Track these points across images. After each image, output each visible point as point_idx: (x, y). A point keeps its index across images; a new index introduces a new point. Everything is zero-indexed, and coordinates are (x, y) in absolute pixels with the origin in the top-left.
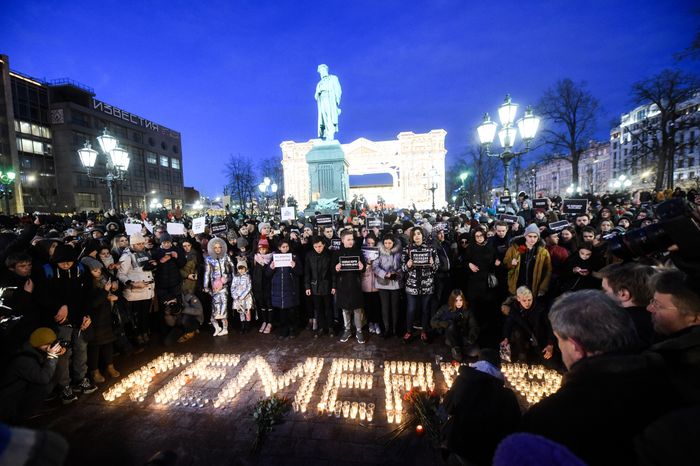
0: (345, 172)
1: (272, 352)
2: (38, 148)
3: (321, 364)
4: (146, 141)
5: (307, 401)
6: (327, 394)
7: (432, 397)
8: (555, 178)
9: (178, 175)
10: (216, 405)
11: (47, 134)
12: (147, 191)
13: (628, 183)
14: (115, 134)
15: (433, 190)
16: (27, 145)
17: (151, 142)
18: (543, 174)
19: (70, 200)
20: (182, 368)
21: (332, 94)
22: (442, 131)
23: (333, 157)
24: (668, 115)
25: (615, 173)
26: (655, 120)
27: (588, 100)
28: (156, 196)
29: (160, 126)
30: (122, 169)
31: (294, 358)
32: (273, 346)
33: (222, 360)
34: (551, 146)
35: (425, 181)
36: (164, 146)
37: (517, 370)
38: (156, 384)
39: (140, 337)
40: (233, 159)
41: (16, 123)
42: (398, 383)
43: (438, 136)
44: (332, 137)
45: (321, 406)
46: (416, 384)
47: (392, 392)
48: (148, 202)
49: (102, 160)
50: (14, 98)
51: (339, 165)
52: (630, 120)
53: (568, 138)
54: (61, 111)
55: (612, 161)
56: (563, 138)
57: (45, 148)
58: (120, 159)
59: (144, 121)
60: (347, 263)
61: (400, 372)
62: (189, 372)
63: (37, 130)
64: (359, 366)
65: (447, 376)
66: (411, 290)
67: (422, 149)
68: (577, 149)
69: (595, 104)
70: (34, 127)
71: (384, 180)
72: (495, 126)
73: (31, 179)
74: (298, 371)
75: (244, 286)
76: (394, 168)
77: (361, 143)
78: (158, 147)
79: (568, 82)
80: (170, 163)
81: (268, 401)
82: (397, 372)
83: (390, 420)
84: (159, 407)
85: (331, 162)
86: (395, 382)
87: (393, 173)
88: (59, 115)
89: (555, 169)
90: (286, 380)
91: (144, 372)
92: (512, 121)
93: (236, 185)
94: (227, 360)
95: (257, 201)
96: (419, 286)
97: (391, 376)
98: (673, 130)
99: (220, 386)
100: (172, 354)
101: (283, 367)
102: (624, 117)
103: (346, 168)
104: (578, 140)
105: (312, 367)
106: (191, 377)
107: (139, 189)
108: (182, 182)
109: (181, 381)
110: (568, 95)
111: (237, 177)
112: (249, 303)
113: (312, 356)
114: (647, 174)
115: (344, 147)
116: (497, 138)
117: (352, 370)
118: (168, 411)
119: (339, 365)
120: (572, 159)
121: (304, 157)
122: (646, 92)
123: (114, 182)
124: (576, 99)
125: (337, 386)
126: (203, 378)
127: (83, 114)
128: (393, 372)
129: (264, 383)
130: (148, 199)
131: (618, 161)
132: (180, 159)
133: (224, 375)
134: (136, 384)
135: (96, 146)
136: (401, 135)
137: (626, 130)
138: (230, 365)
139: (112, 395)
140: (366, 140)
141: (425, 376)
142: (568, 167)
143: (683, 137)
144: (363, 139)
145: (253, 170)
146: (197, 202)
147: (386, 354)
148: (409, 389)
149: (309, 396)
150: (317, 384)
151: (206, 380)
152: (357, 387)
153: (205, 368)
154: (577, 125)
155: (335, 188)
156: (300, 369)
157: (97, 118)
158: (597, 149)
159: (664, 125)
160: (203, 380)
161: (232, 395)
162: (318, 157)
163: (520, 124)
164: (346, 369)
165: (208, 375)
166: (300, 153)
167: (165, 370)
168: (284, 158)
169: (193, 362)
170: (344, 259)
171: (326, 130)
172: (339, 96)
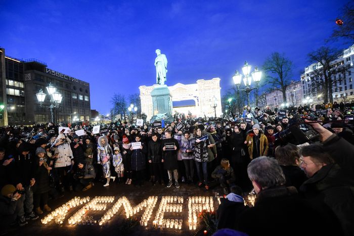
0: (170, 100)
1: (131, 194)
2: (17, 92)
3: (156, 199)
4: (72, 88)
5: (148, 219)
6: (158, 216)
7: (213, 215)
8: (276, 99)
9: (88, 104)
10: (100, 224)
11: (22, 86)
12: (71, 113)
13: (311, 101)
14: (56, 85)
15: (215, 107)
16: (11, 92)
17: (75, 88)
18: (270, 97)
19: (32, 118)
20: (84, 204)
21: (163, 63)
22: (218, 78)
23: (164, 93)
24: (327, 67)
25: (305, 96)
26: (320, 70)
27: (287, 62)
28: (76, 115)
29: (79, 80)
30: (58, 102)
31: (143, 197)
32: (132, 191)
33: (105, 200)
34: (272, 84)
35: (210, 103)
36: (81, 90)
38: (70, 214)
40: (116, 95)
41: (7, 81)
42: (195, 208)
43: (217, 81)
44: (164, 84)
45: (155, 222)
46: (204, 208)
47: (192, 213)
48: (72, 118)
49: (48, 98)
50: (6, 69)
51: (167, 97)
52: (309, 70)
53: (280, 80)
54: (29, 74)
55: (303, 90)
56: (277, 80)
57: (20, 93)
58: (57, 97)
59: (71, 78)
60: (168, 146)
61: (197, 202)
62: (87, 207)
63: (17, 84)
64: (176, 200)
66: (198, 159)
67: (209, 87)
68: (284, 85)
69: (291, 63)
70: (15, 82)
71: (190, 103)
72: (241, 76)
73: (13, 108)
75: (119, 160)
76: (195, 97)
77: (179, 85)
78: (78, 90)
79: (277, 54)
80: (84, 98)
82: (195, 202)
83: (191, 228)
84: (70, 226)
85: (163, 95)
87: (195, 99)
88: (29, 76)
89: (275, 95)
90: (137, 209)
91: (64, 207)
92: (249, 73)
93: (117, 108)
94: (107, 200)
95: (128, 116)
96: (202, 157)
97: (192, 206)
98: (330, 74)
99: (103, 213)
100: (79, 197)
101: (135, 202)
102: (306, 69)
103: (170, 98)
104: (284, 81)
105: (151, 201)
106: (88, 209)
107: (68, 111)
108: (90, 107)
109: (83, 212)
110: (277, 60)
111: (118, 104)
112: (122, 169)
113: (151, 196)
114: (320, 96)
115: (170, 88)
116: (242, 82)
117: (172, 202)
118: (75, 228)
119: (165, 200)
120: (282, 90)
121: (150, 93)
122: (314, 57)
123: (54, 109)
124: (281, 62)
125: (164, 211)
126: (95, 210)
127: (41, 75)
128: (193, 202)
129: (126, 211)
130: (72, 116)
131: (305, 90)
132: (89, 96)
133: (105, 208)
134: (59, 214)
135: (45, 91)
136: (198, 81)
137: (308, 75)
138: (109, 202)
139: (46, 221)
140: (181, 84)
141: (209, 203)
142: (281, 94)
143: (335, 77)
144: (179, 84)
145: (125, 100)
146: (97, 117)
147: (190, 192)
148: (201, 211)
149: (149, 217)
150: (153, 210)
151: (96, 211)
152: (174, 211)
153: (96, 204)
154: (283, 74)
155: (165, 108)
156: (145, 203)
157: (47, 77)
158: (295, 85)
159: (325, 72)
160: (95, 211)
161: (109, 218)
162: (157, 93)
163: (253, 74)
164: (169, 202)
165: (97, 208)
166: (149, 91)
167: (75, 206)
168: (141, 94)
169: (90, 201)
170: (167, 145)
171: (160, 80)
172: (166, 64)
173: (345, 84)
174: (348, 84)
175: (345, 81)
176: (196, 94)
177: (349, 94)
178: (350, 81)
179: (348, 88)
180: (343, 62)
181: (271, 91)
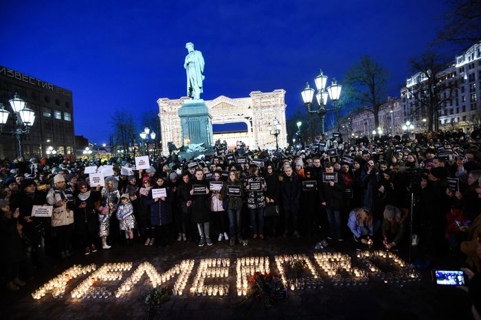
0: (209, 123)
1: (157, 259)
3: (193, 264)
4: (43, 99)
5: (183, 288)
6: (197, 282)
7: (268, 277)
8: (366, 124)
10: (117, 296)
12: (42, 140)
13: (412, 127)
14: (23, 97)
15: (276, 135)
17: (47, 100)
18: (358, 120)
20: (89, 274)
21: (197, 65)
22: (282, 90)
23: (199, 113)
25: (405, 119)
26: (425, 84)
27: (382, 69)
28: (51, 144)
29: (54, 86)
30: (29, 124)
31: (173, 262)
32: (156, 255)
33: (119, 267)
35: (270, 128)
36: (57, 103)
37: (325, 257)
38: (70, 286)
40: (117, 112)
42: (246, 271)
43: (281, 94)
44: (199, 97)
45: (193, 290)
46: (258, 270)
47: (242, 277)
48: (44, 150)
49: (13, 118)
51: (204, 118)
52: (412, 83)
53: (370, 96)
55: (403, 111)
56: (367, 95)
58: (28, 117)
59: (41, 83)
60: (198, 189)
61: (248, 264)
62: (94, 276)
64: (219, 263)
65: (278, 264)
66: (252, 206)
67: (268, 104)
68: (377, 104)
71: (240, 127)
72: (313, 90)
74: (176, 270)
76: (247, 118)
77: (222, 99)
78: (53, 103)
79: (367, 57)
80: (62, 116)
81: (155, 289)
82: (245, 265)
83: (239, 294)
84: (75, 300)
85: (198, 116)
86: (244, 271)
87: (247, 122)
89: (365, 117)
90: (167, 276)
91: (60, 279)
93: (120, 133)
94: (122, 267)
95: (139, 146)
96: (256, 202)
97: (241, 268)
99: (119, 284)
100: (80, 265)
101: (162, 270)
102: (408, 80)
103: (209, 120)
104: (377, 97)
105: (186, 266)
106: (96, 280)
108: (73, 132)
109: (89, 282)
110: (368, 66)
111: (121, 127)
112: (132, 225)
113: (186, 259)
114: (425, 120)
115: (207, 103)
116: (315, 99)
117: (214, 266)
118: (82, 302)
119: (204, 264)
120: (373, 110)
121: (177, 112)
122: (417, 64)
123: (22, 136)
124: (373, 69)
125: (204, 277)
126: (106, 280)
128: (243, 265)
129: (151, 279)
130: (45, 146)
131: (406, 111)
132: (71, 113)
133: (121, 277)
134: (57, 285)
135: (8, 107)
136: (252, 94)
137: (410, 90)
138: (125, 270)
139: (39, 295)
140: (226, 98)
141: (264, 265)
142: (372, 116)
143: (445, 94)
144: (223, 96)
145: (134, 121)
146: (87, 148)
147: (239, 253)
148: (252, 274)
149: (184, 284)
150: (189, 277)
151: (108, 281)
152: (218, 276)
153: (105, 274)
154: (375, 87)
155: (202, 135)
156: (177, 269)
158: (393, 103)
159: (430, 87)
160: (106, 282)
161: (128, 289)
162: (187, 112)
163: (329, 90)
164: (210, 266)
165: (109, 277)
166: (173, 107)
167: (75, 277)
168: (161, 111)
169: (97, 269)
170: (196, 187)
171: (193, 92)
172: (203, 66)
173: (457, 105)
174: (461, 104)
175: (457, 100)
176: (250, 113)
177: (461, 119)
178: (463, 101)
179: (461, 110)
180: (455, 73)
181: (359, 111)
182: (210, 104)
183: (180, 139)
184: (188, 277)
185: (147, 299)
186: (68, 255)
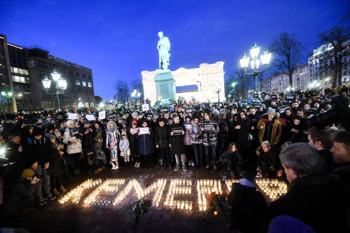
0: (174, 85)
1: (141, 177)
2: (23, 80)
3: (165, 182)
4: (75, 74)
5: (159, 201)
6: (168, 197)
7: (221, 197)
8: (280, 84)
9: (91, 91)
10: (114, 204)
11: (27, 73)
12: (76, 99)
13: (318, 85)
14: (59, 71)
15: (218, 92)
16: (17, 79)
17: (77, 74)
18: (275, 81)
19: (40, 105)
20: (97, 186)
21: (166, 47)
22: (222, 62)
23: (167, 78)
24: (338, 49)
25: (311, 80)
26: (331, 51)
27: (296, 43)
28: (81, 101)
29: (81, 66)
30: (64, 88)
31: (152, 179)
32: (141, 174)
33: (116, 181)
34: (278, 67)
35: (214, 88)
36: (84, 76)
37: (264, 182)
38: (84, 195)
39: (76, 172)
40: (118, 81)
41: (11, 68)
42: (204, 190)
43: (220, 65)
44: (167, 68)
45: (166, 203)
46: (213, 191)
47: (201, 195)
49: (54, 85)
50: (10, 56)
51: (170, 82)
52: (318, 52)
53: (287, 63)
54: (33, 61)
55: (310, 73)
56: (284, 63)
57: (26, 80)
58: (63, 84)
59: (73, 64)
60: (176, 131)
61: (205, 185)
62: (100, 188)
63: (21, 71)
64: (184, 182)
65: (228, 186)
66: (205, 144)
67: (212, 72)
68: (291, 68)
69: (300, 45)
70: (20, 69)
71: (193, 88)
72: (248, 58)
73: (20, 95)
74: (154, 186)
75: (126, 145)
76: (198, 82)
77: (181, 70)
78: (81, 77)
79: (285, 34)
80: (87, 84)
81: (140, 201)
83: (201, 209)
84: (86, 206)
85: (167, 80)
86: (202, 190)
87: (198, 84)
88: (32, 63)
89: (280, 79)
90: (148, 191)
91: (78, 189)
92: (257, 55)
93: (120, 94)
94: (119, 182)
95: (131, 101)
96: (209, 141)
97: (200, 188)
98: (341, 56)
99: (116, 195)
100: (92, 179)
101: (146, 184)
102: (315, 51)
103: (174, 83)
104: (291, 64)
105: (161, 183)
106: (101, 191)
107: (73, 98)
108: (93, 94)
109: (96, 193)
110: (286, 41)
111: (121, 90)
112: (129, 153)
113: (161, 178)
114: (328, 79)
115: (173, 72)
116: (250, 65)
117: (180, 184)
118: (90, 208)
119: (174, 182)
120: (288, 73)
121: (153, 78)
122: (326, 37)
123: (60, 95)
124: (290, 43)
125: (174, 193)
126: (107, 191)
127: (43, 62)
128: (202, 185)
129: (137, 192)
130: (77, 103)
131: (312, 73)
132: (92, 82)
133: (117, 189)
134: (74, 195)
135: (50, 78)
136: (201, 65)
137: (316, 57)
138: (120, 184)
139: (63, 200)
140: (184, 69)
141: (217, 186)
142: (287, 78)
143: (346, 59)
144: (182, 68)
145: (128, 86)
146: (101, 103)
147: (198, 175)
148: (209, 193)
149: (160, 198)
151: (109, 192)
152: (184, 193)
153: (108, 186)
154: (291, 56)
155: (169, 93)
157: (50, 64)
158: (302, 68)
159: (336, 54)
161: (122, 199)
162: (160, 78)
163: (261, 57)
164: (178, 184)
165: (110, 189)
166: (151, 76)
167: (88, 187)
168: (143, 79)
169: (102, 183)
170: (175, 129)
171: (163, 65)
172: (169, 47)
176: (199, 78)
181: (277, 75)
182: (174, 73)
183: (155, 96)
184: (162, 192)
185: (134, 209)
186: (79, 173)
